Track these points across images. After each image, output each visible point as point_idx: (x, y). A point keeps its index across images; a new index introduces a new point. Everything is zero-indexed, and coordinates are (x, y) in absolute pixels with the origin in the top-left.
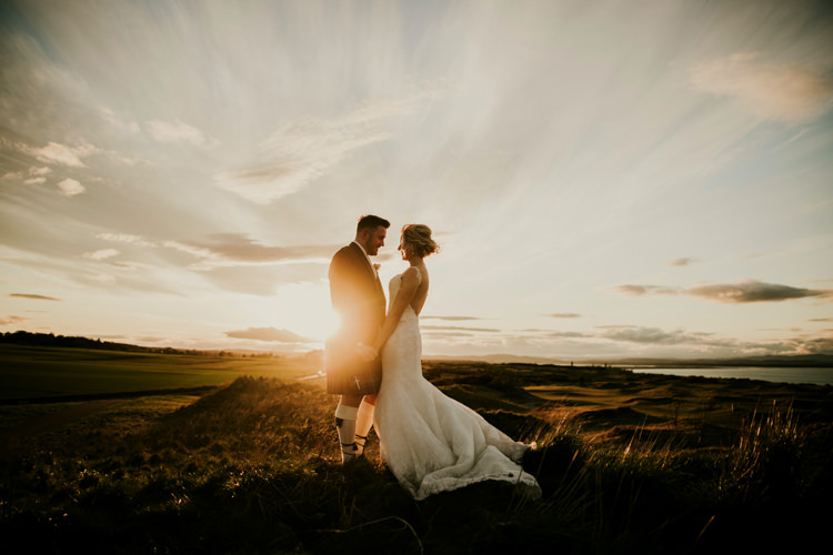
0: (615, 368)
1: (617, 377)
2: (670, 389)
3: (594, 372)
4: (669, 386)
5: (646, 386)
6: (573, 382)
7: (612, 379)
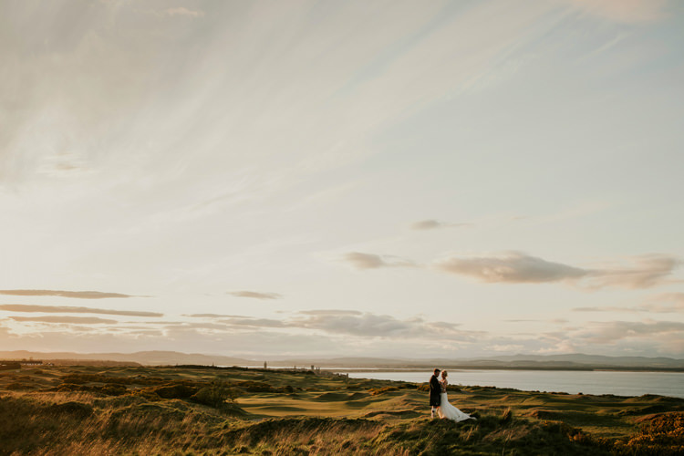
0: (325, 371)
1: (332, 384)
2: (407, 401)
3: (301, 378)
4: (405, 396)
5: (376, 397)
6: (280, 392)
7: (327, 388)
